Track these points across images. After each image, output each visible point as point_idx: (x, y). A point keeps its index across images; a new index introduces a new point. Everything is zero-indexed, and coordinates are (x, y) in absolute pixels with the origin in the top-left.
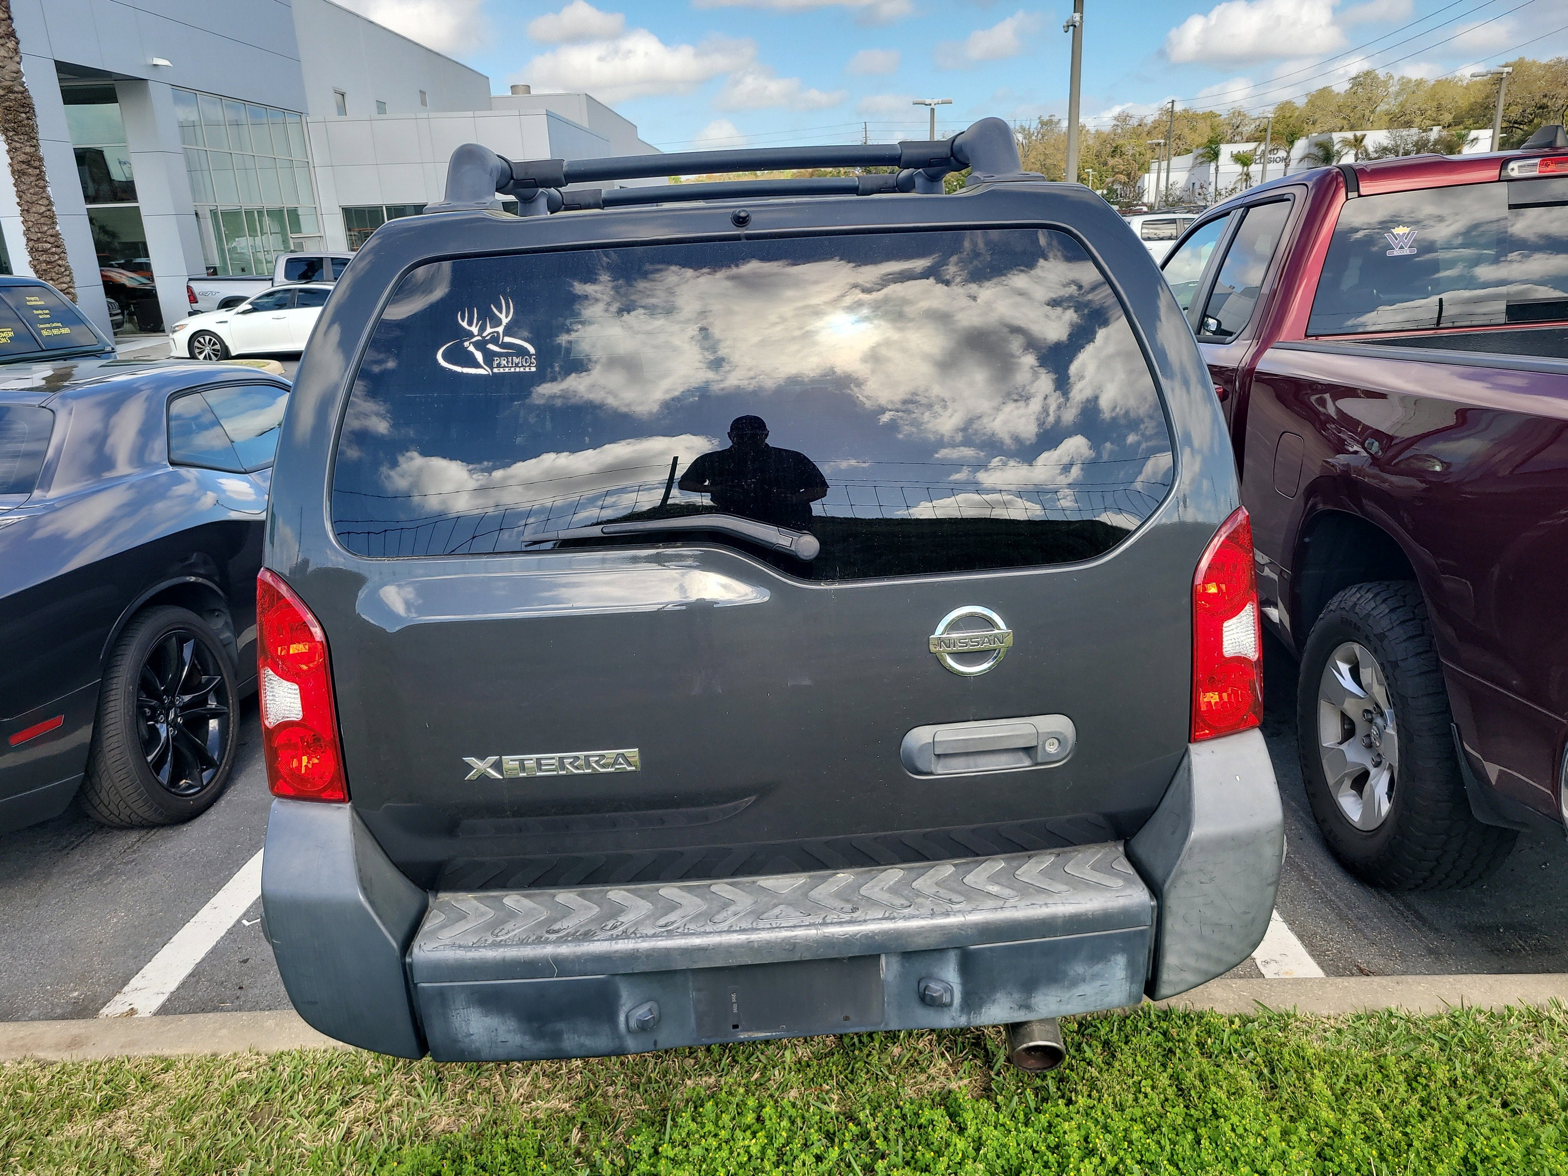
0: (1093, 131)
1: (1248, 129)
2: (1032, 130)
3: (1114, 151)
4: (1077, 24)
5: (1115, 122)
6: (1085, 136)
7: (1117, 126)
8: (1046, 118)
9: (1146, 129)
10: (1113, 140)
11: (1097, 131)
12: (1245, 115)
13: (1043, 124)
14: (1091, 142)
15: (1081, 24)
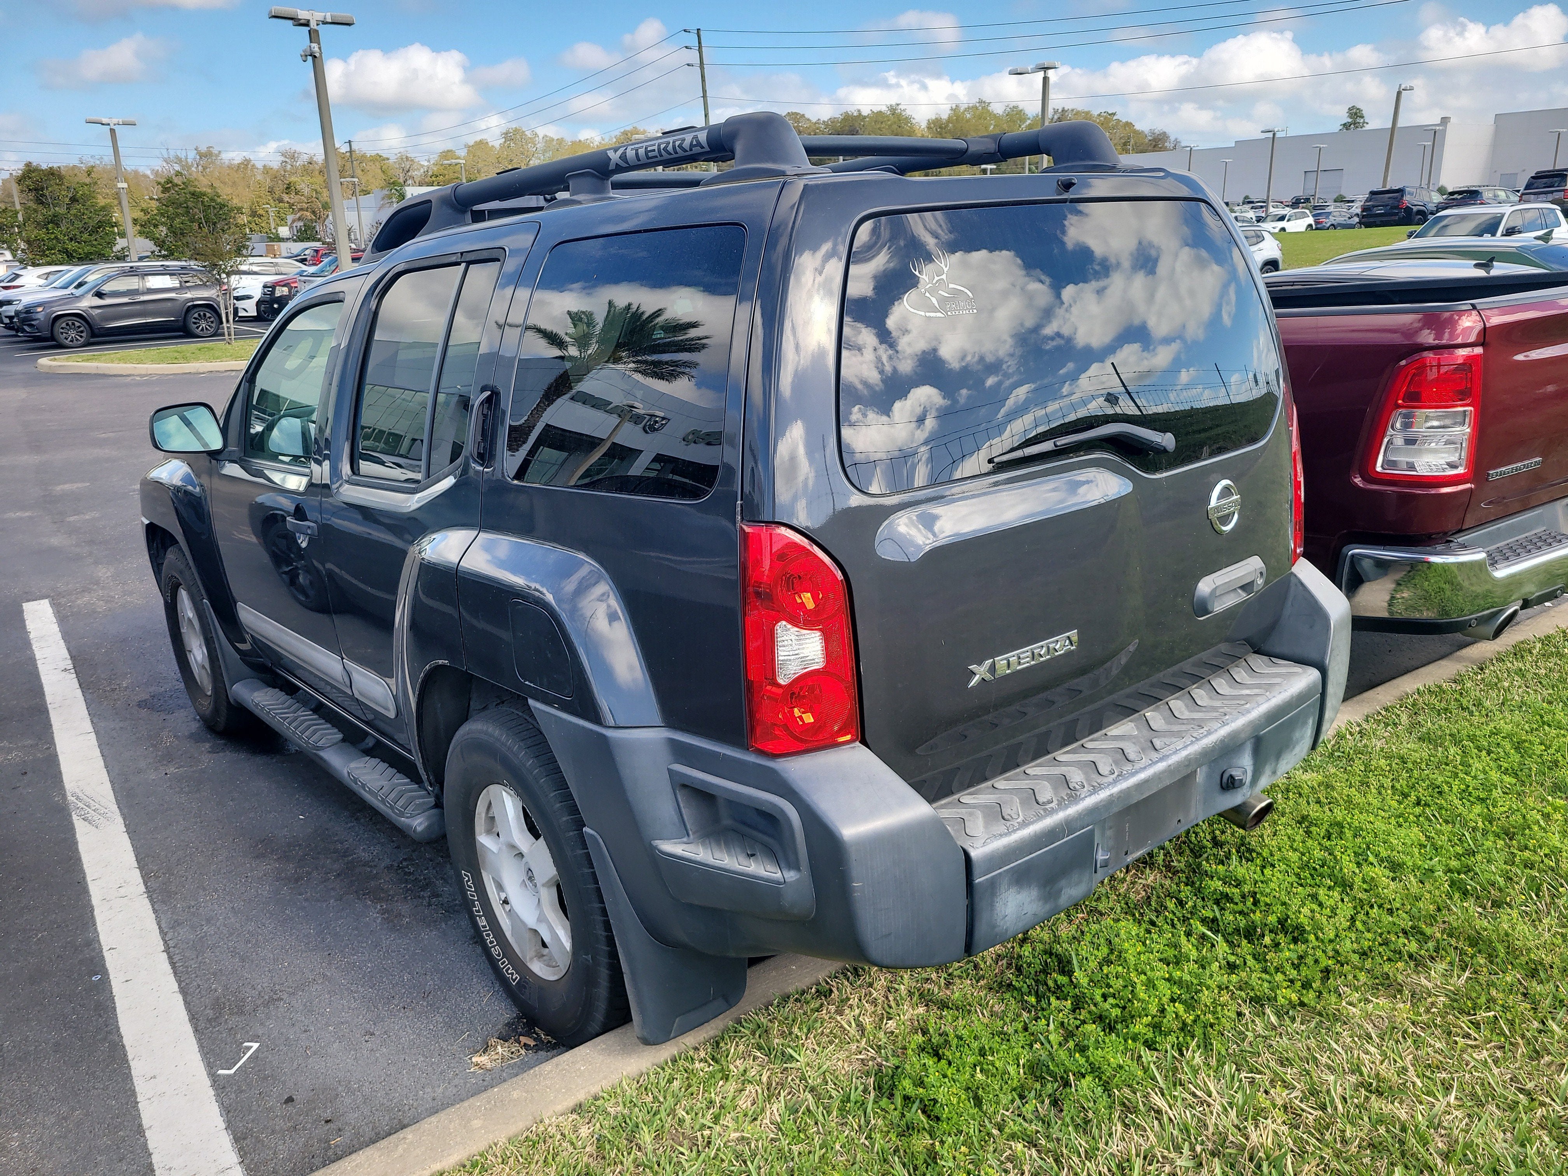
0: (260, 165)
1: (417, 174)
2: (190, 161)
3: (287, 188)
4: (317, 55)
5: (283, 159)
6: (252, 170)
7: (286, 162)
8: (203, 149)
9: (317, 167)
10: (284, 176)
11: (265, 166)
12: (412, 161)
13: (202, 155)
14: (259, 177)
15: (321, 54)
